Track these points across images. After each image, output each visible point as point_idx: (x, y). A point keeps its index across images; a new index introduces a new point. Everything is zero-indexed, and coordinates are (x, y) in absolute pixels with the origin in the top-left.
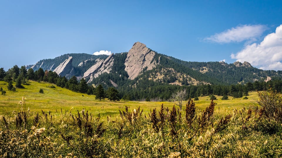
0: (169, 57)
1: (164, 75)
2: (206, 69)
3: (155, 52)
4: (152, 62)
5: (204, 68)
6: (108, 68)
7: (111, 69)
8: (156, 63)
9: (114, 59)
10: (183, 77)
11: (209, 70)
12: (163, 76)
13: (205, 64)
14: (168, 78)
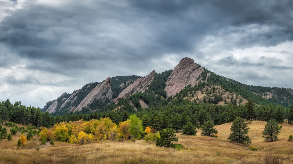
0: (229, 79)
1: (206, 93)
2: (269, 95)
3: (204, 68)
4: (198, 79)
5: (268, 93)
6: (145, 87)
7: (147, 88)
8: (202, 80)
9: (153, 77)
10: (232, 97)
11: (272, 96)
12: (204, 95)
13: (268, 90)
14: (211, 98)
